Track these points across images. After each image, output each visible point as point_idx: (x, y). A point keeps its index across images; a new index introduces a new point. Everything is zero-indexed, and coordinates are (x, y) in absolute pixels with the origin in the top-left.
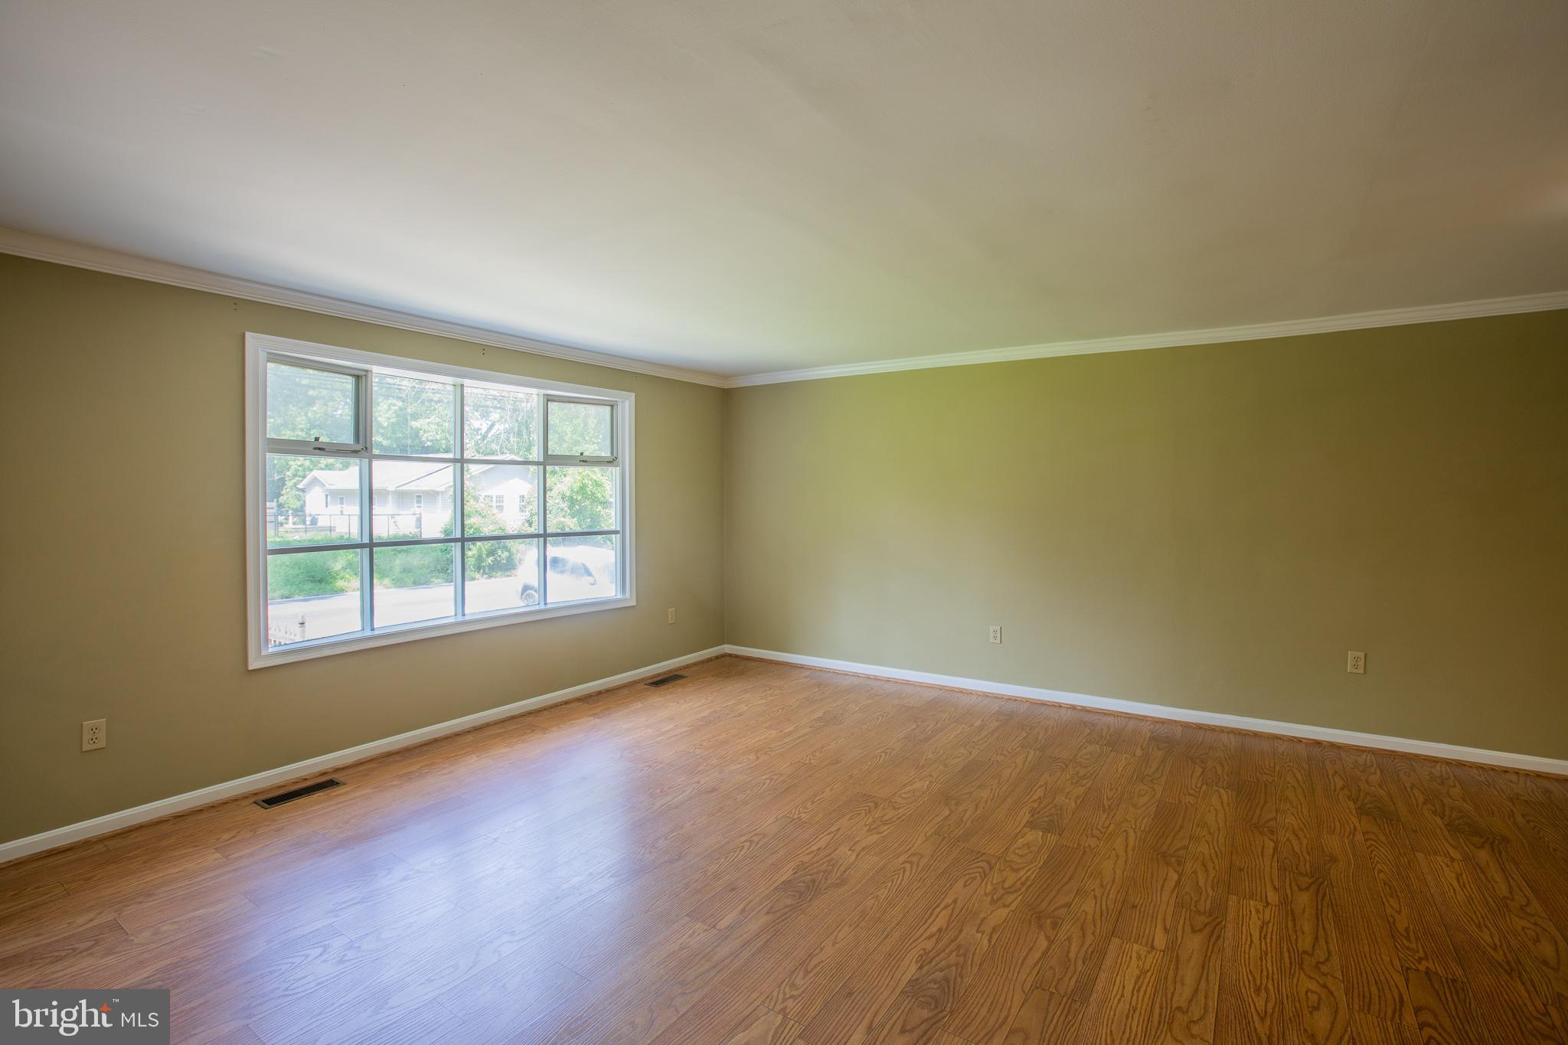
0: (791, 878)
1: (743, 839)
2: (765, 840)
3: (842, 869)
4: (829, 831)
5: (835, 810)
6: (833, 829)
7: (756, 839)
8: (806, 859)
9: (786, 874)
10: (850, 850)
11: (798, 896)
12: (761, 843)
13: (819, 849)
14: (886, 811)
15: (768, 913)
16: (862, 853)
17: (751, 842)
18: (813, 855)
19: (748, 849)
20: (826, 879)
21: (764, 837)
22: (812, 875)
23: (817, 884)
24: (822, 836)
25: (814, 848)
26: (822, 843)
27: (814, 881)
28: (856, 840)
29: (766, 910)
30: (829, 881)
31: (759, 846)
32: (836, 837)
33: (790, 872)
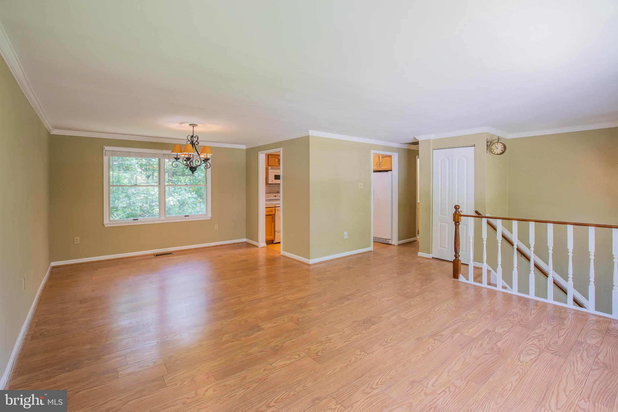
0: (372, 326)
1: (390, 344)
2: (381, 342)
3: (352, 326)
4: (349, 342)
5: (341, 354)
6: (347, 343)
7: (384, 343)
8: (364, 332)
9: (373, 327)
10: (345, 332)
11: (371, 320)
12: (382, 341)
13: (358, 334)
14: (315, 349)
15: (381, 317)
16: (341, 330)
17: (387, 342)
18: (361, 333)
19: (388, 339)
20: (359, 323)
21: (380, 344)
22: (364, 326)
23: (363, 323)
24: (354, 340)
25: (359, 335)
26: (355, 337)
27: (364, 324)
28: (339, 336)
29: (382, 318)
30: (358, 323)
31: (384, 340)
32: (347, 339)
33: (372, 328)
